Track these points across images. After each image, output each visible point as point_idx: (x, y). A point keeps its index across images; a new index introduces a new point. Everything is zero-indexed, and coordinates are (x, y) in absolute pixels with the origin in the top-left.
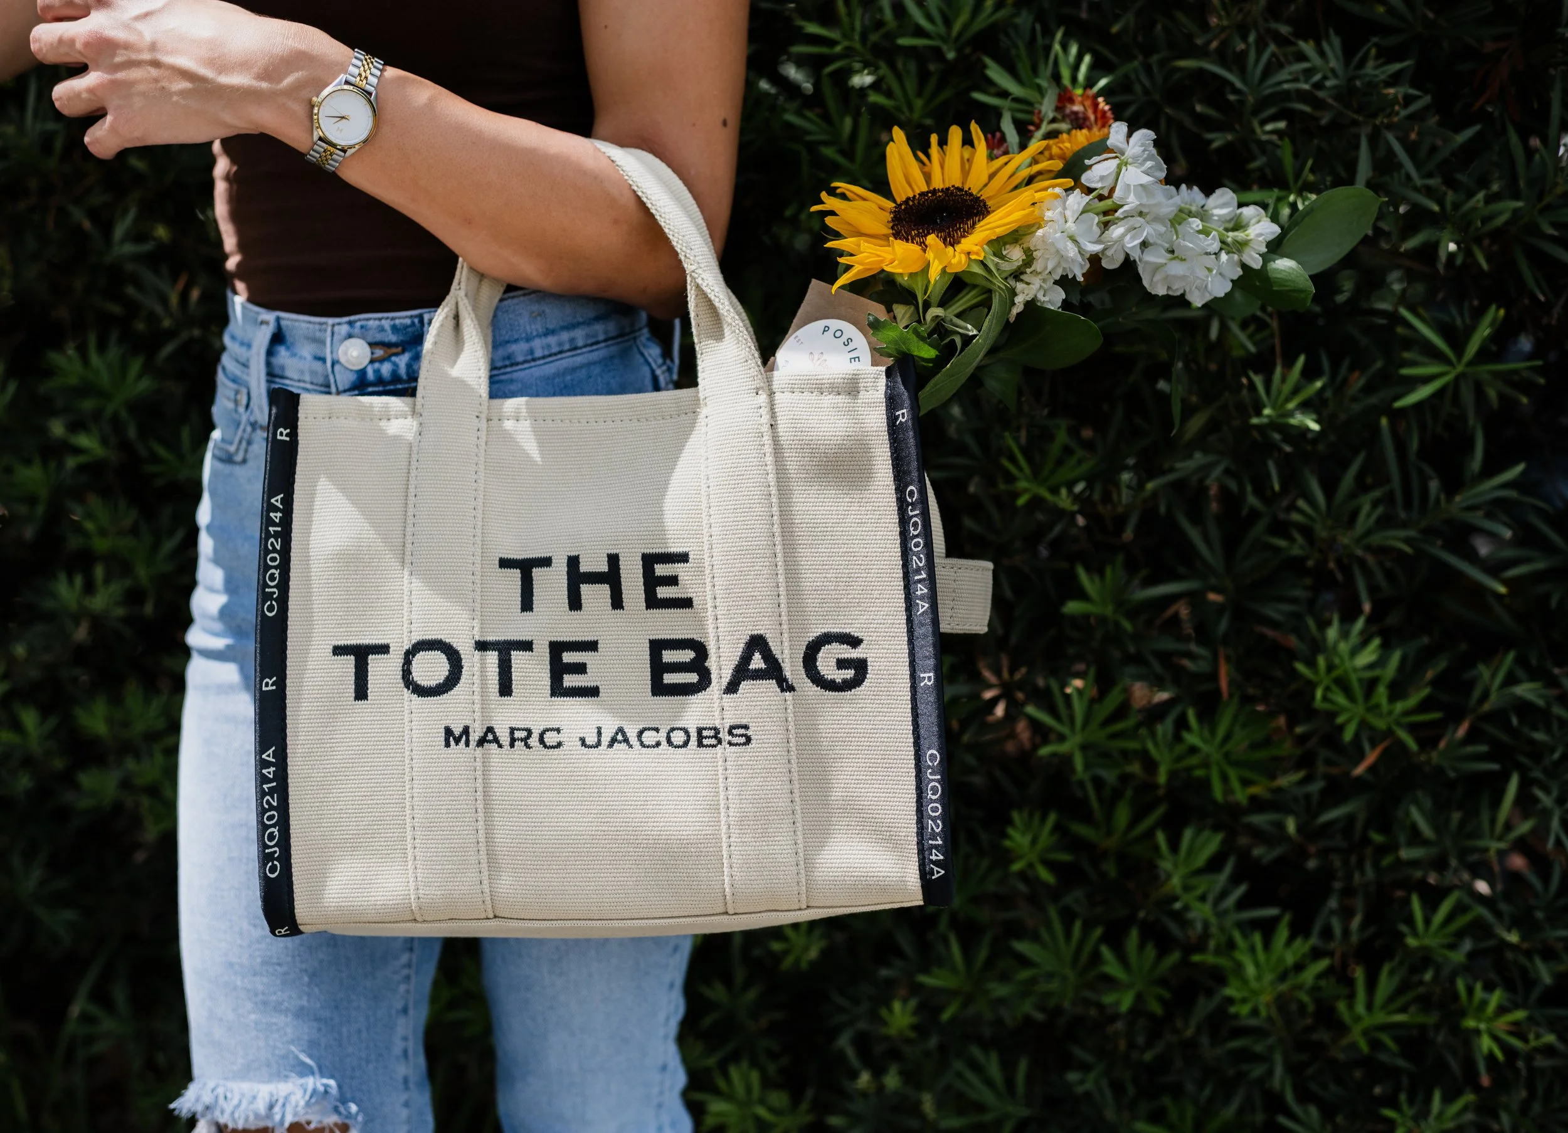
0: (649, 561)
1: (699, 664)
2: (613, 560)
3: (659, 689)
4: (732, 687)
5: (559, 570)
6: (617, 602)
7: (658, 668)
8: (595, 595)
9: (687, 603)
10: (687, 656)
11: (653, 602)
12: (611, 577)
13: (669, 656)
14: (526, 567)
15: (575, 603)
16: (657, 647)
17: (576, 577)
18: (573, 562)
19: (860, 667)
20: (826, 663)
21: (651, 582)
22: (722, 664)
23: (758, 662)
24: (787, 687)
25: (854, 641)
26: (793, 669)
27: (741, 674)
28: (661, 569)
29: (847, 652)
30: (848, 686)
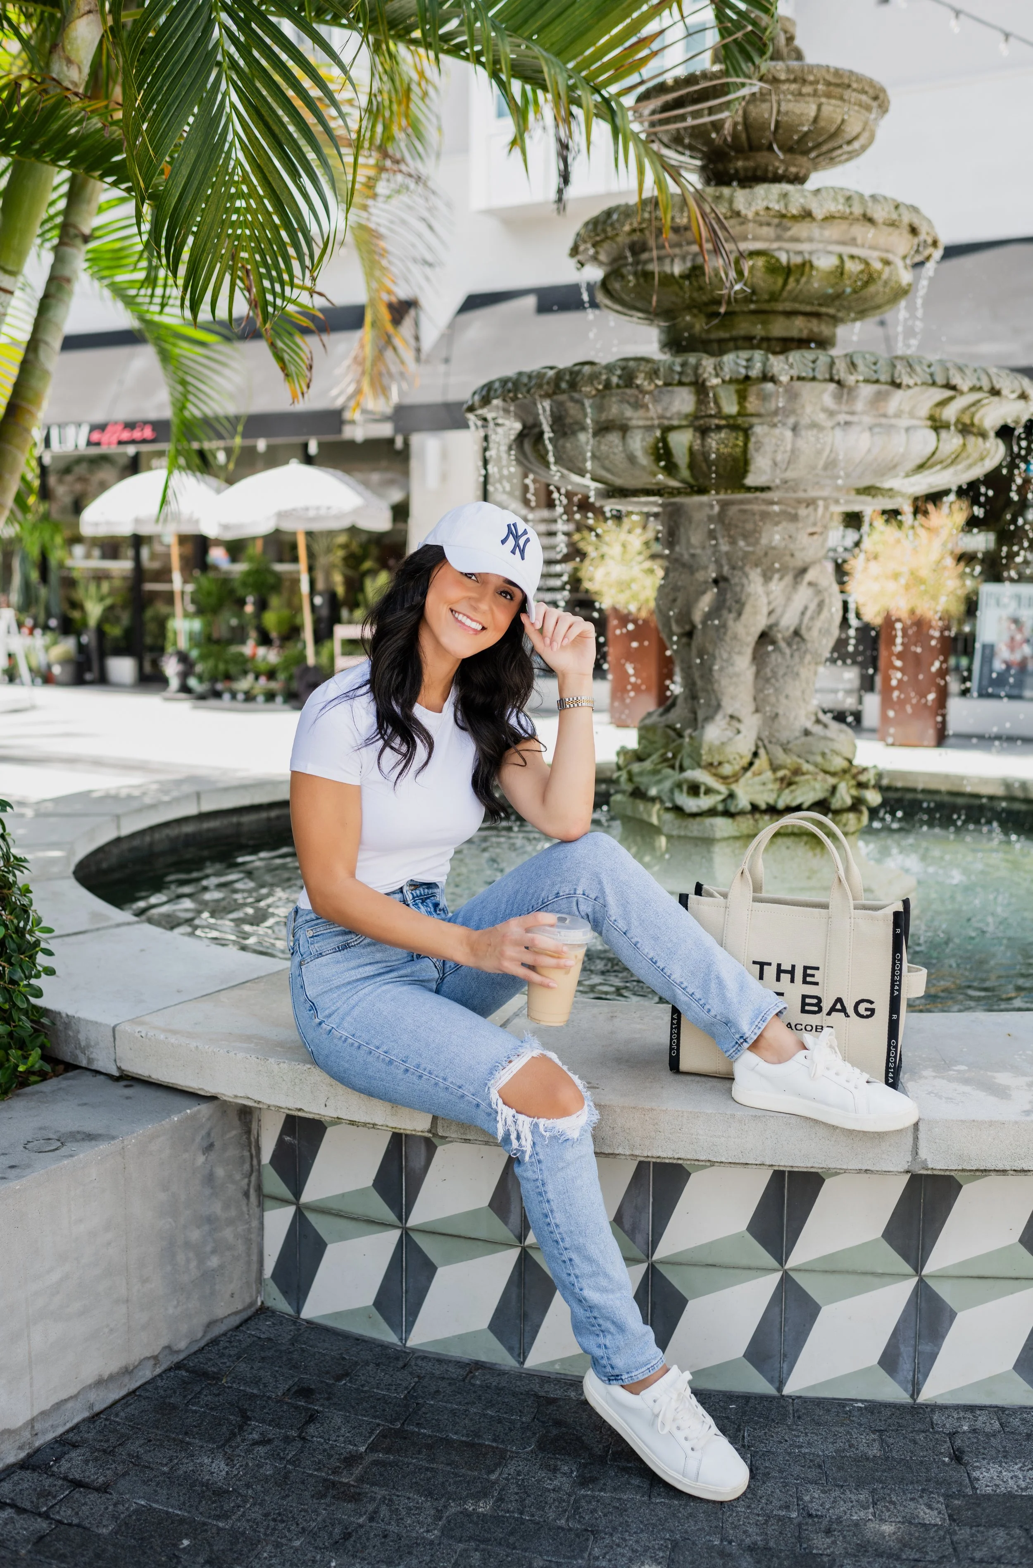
0: (806, 968)
1: (819, 1004)
2: (793, 967)
3: (803, 1011)
4: (829, 1014)
5: (774, 968)
6: (792, 981)
7: (804, 1004)
8: (785, 977)
9: (817, 984)
10: (815, 1001)
11: (805, 982)
12: (792, 972)
13: (808, 1001)
14: (762, 965)
15: (778, 979)
16: (804, 997)
17: (780, 971)
18: (779, 965)
19: (873, 1011)
20: (862, 1009)
21: (805, 975)
22: (826, 1006)
23: (838, 1006)
24: (847, 1016)
25: (871, 1002)
26: (850, 1010)
27: (833, 1009)
28: (809, 972)
29: (869, 1006)
30: (867, 1017)
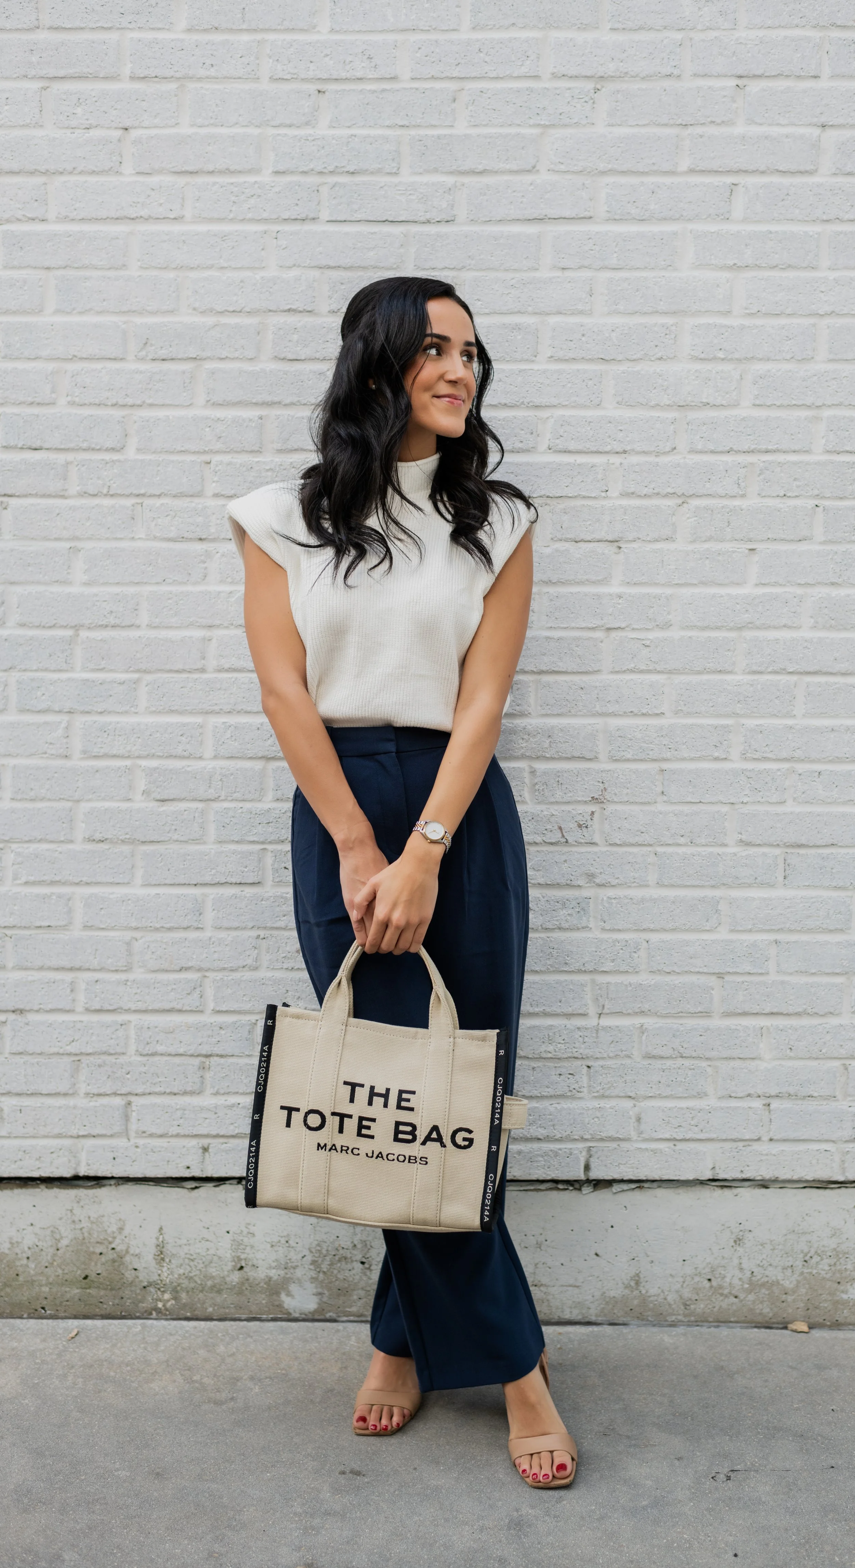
0: (401, 1092)
1: (413, 1133)
2: (388, 1090)
3: (396, 1139)
4: (424, 1143)
5: (366, 1090)
6: (386, 1105)
7: (397, 1132)
8: (378, 1101)
9: (412, 1109)
10: (409, 1129)
11: (399, 1107)
12: (386, 1096)
13: (402, 1128)
14: (354, 1086)
15: (370, 1103)
16: (398, 1124)
17: (372, 1094)
18: (372, 1088)
19: (471, 1141)
20: (459, 1139)
21: (400, 1099)
22: (421, 1134)
23: (434, 1135)
24: (443, 1145)
25: (470, 1132)
26: (447, 1140)
27: (428, 1138)
28: (404, 1096)
29: (467, 1135)
30: (465, 1147)
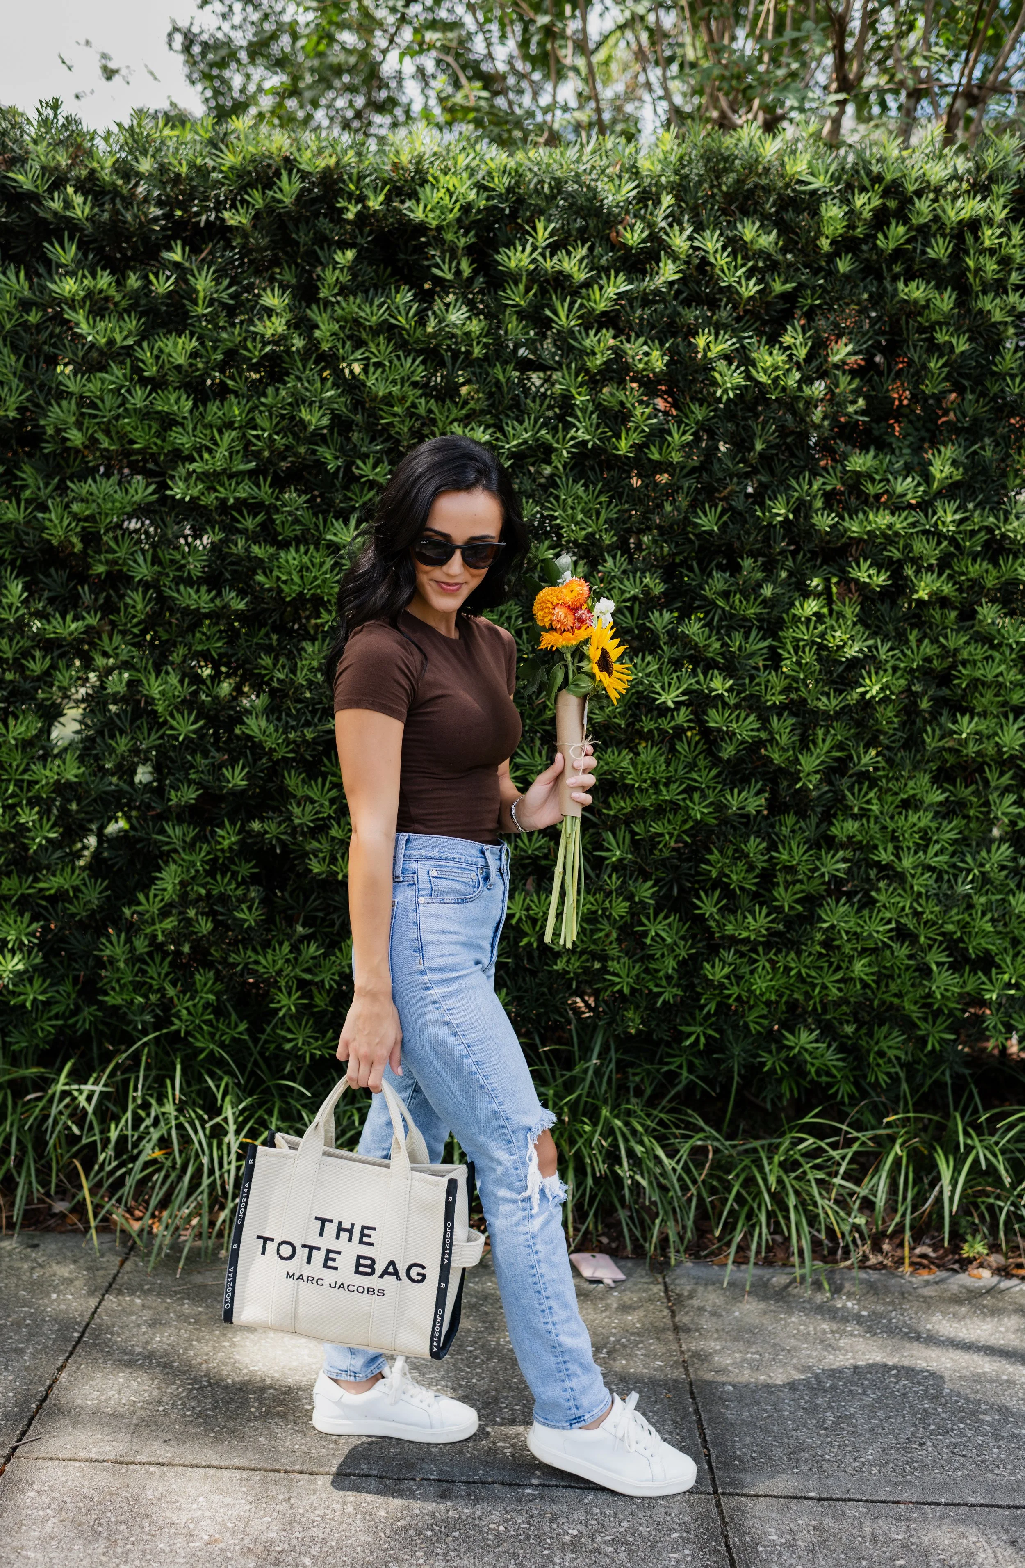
0: (363, 1228)
1: (372, 1266)
2: (353, 1225)
3: (358, 1271)
4: (381, 1276)
5: (335, 1225)
6: (351, 1240)
7: (358, 1265)
8: (344, 1235)
9: (372, 1244)
10: (368, 1262)
11: (362, 1242)
12: (350, 1231)
13: (362, 1261)
14: (324, 1221)
15: (338, 1237)
16: (359, 1257)
17: (340, 1229)
18: (340, 1223)
19: (424, 1276)
20: (413, 1273)
21: (362, 1235)
22: (379, 1268)
23: (391, 1270)
24: (399, 1279)
25: (423, 1267)
26: (402, 1273)
27: (385, 1272)
28: (366, 1232)
29: (420, 1270)
30: (419, 1282)
